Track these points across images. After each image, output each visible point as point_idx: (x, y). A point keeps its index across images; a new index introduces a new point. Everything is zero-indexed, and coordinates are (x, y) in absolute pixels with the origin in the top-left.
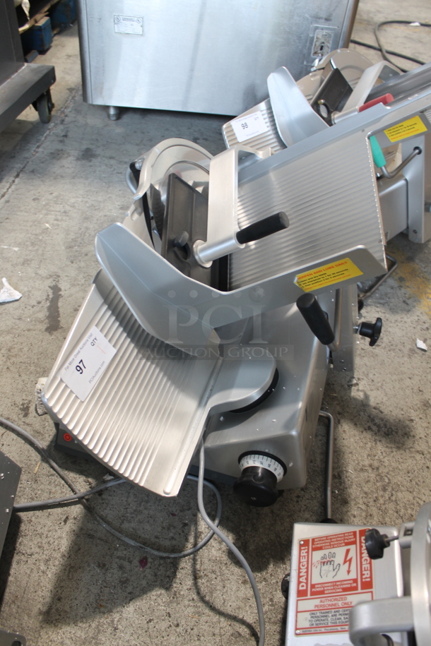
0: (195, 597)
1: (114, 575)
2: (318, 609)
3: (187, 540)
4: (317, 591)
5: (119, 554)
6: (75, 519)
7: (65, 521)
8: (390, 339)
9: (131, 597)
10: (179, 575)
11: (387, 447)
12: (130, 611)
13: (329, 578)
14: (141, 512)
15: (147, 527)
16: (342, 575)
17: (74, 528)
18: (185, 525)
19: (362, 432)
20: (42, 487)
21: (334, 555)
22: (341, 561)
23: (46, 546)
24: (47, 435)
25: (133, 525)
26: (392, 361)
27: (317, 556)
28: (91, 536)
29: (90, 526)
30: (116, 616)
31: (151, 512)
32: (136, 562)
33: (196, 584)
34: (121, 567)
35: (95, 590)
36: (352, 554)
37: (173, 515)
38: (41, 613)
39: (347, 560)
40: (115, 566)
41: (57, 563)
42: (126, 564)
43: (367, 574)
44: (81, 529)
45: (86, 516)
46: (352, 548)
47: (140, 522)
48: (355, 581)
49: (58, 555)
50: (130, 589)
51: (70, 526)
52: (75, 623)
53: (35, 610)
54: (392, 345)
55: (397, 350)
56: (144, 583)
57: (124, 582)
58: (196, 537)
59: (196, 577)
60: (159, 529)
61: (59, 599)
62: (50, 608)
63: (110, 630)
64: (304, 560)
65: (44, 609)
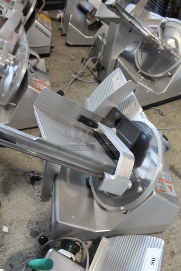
8: (22, 229)
11: (25, 168)
19: (35, 171)
26: (22, 213)
54: (22, 224)
55: (19, 222)
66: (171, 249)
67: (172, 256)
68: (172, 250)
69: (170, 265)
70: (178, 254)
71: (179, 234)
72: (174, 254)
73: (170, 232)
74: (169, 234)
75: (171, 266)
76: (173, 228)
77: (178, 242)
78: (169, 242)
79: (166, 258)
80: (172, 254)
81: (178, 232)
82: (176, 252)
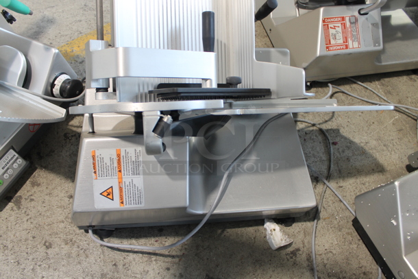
0: (334, 119)
1: (348, 153)
2: (351, 39)
3: (313, 130)
4: (346, 41)
5: (338, 155)
6: (337, 183)
7: (341, 187)
9: (351, 142)
10: (330, 128)
12: (357, 140)
13: (341, 35)
14: (313, 154)
15: (318, 149)
16: (339, 29)
17: (341, 181)
18: (306, 133)
20: (333, 209)
21: (332, 34)
22: (334, 30)
23: (358, 188)
24: (303, 226)
25: (322, 155)
27: (333, 42)
28: (340, 171)
29: (335, 174)
30: (362, 145)
31: (310, 150)
32: (337, 146)
33: (329, 120)
34: (343, 152)
35: (359, 158)
36: (332, 26)
37: (305, 140)
38: (383, 175)
39: (334, 28)
40: (344, 154)
41: (361, 179)
42: (340, 150)
43: (339, 19)
44: (340, 177)
45: (332, 179)
46: (330, 26)
47: (318, 153)
48: (342, 24)
49: (358, 181)
50: (349, 144)
51: (342, 183)
52: (376, 159)
53: (384, 177)
56: (342, 140)
57: (348, 148)
58: (309, 127)
59: (326, 121)
60: (316, 143)
61: (373, 170)
62: (379, 172)
63: (368, 144)
64: (334, 48)
65: (381, 174)
66: (56, 245)
67: (45, 245)
68: (53, 247)
69: (34, 237)
70: (45, 254)
71: (75, 263)
72: (48, 248)
73: (82, 249)
74: (79, 247)
75: (31, 238)
76: (87, 257)
77: (63, 259)
78: (67, 244)
79: (45, 234)
80: (47, 244)
81: (79, 263)
82: (50, 251)
